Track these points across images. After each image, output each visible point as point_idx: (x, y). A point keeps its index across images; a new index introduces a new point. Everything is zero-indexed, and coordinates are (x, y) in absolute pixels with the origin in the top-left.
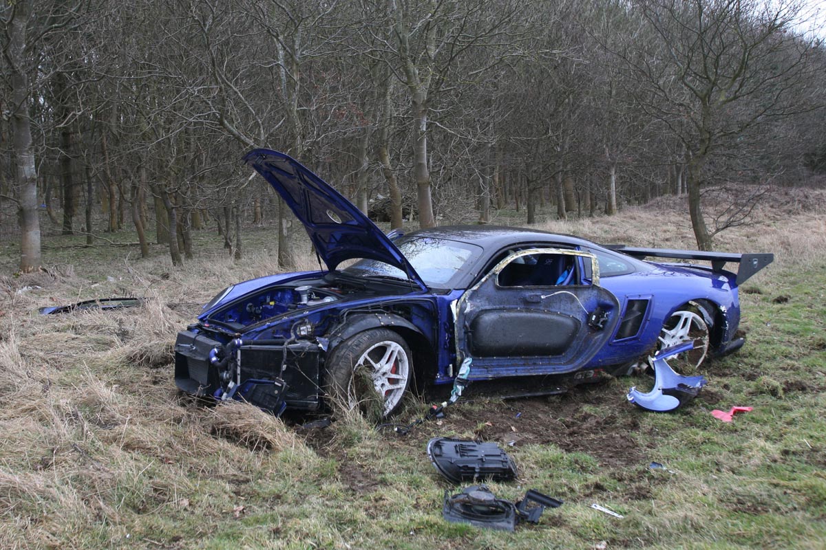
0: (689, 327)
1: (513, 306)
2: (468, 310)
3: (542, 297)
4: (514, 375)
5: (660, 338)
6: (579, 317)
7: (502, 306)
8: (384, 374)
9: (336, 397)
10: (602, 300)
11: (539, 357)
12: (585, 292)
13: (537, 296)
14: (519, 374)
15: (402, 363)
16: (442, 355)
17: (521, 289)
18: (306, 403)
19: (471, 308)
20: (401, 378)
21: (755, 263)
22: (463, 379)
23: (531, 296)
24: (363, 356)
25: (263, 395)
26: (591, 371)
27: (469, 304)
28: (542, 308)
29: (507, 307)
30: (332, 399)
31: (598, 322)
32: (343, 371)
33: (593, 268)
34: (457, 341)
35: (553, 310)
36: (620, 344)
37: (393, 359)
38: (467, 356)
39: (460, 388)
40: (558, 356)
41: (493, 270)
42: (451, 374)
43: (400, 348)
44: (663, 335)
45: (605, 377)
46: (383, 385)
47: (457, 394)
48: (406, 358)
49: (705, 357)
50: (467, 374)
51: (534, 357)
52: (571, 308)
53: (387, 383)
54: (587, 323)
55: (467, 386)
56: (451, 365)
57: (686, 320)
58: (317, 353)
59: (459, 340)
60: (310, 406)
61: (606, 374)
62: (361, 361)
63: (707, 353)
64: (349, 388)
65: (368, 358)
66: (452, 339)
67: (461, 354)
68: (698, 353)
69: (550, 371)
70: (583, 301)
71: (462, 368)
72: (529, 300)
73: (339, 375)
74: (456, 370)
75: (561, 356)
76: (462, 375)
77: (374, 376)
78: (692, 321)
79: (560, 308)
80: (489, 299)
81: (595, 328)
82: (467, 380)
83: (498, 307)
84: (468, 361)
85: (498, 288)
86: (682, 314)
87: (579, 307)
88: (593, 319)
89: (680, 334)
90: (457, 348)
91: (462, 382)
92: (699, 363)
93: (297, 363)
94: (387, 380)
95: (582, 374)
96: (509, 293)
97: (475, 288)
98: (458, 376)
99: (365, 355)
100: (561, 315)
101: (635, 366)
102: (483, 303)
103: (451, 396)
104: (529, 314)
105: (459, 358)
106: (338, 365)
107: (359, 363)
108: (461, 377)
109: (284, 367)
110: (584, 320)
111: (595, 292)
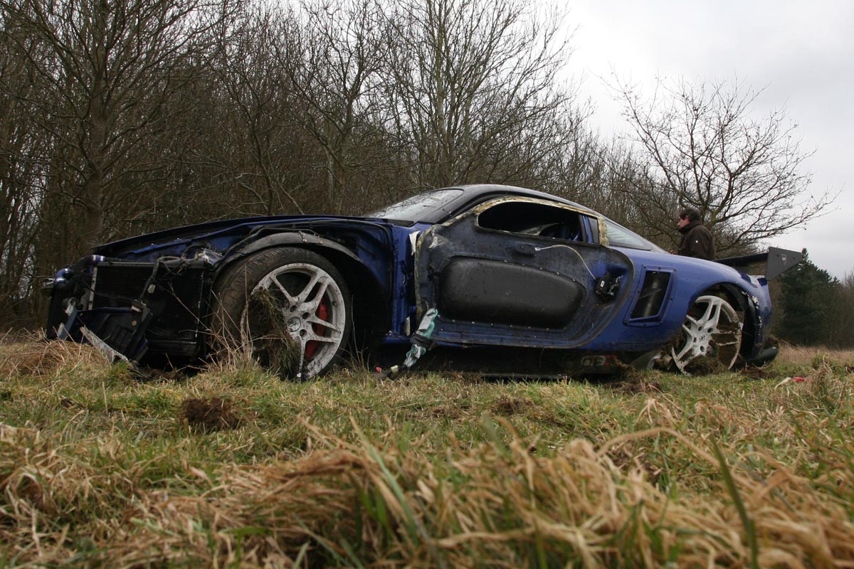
0: (718, 316)
1: (499, 257)
2: (434, 244)
3: (536, 249)
4: (498, 344)
5: (684, 326)
6: (584, 283)
7: (483, 255)
8: (306, 315)
9: (221, 334)
10: (612, 263)
11: (533, 329)
12: (591, 253)
13: (530, 246)
14: (505, 344)
15: (336, 306)
16: (398, 305)
17: (507, 235)
18: (180, 344)
19: (439, 243)
20: (333, 327)
21: (784, 259)
22: (423, 338)
23: (522, 245)
24: (268, 276)
25: (119, 328)
26: (603, 357)
27: (436, 238)
28: (536, 264)
29: (491, 256)
30: (217, 336)
31: (608, 291)
32: (234, 294)
33: (600, 228)
34: (417, 285)
35: (552, 269)
36: (637, 324)
37: (320, 296)
38: (431, 307)
39: (419, 350)
40: (558, 330)
41: (472, 210)
42: (408, 331)
43: (330, 280)
44: (688, 323)
45: (619, 366)
46: (303, 333)
47: (414, 357)
48: (341, 298)
49: (738, 357)
50: (430, 331)
51: (525, 328)
52: (574, 271)
53: (310, 330)
54: (595, 290)
55: (430, 349)
56: (408, 319)
57: (714, 307)
58: (202, 270)
59: (422, 285)
60: (185, 349)
61: (620, 363)
62: (265, 283)
63: (740, 352)
64: (242, 322)
65: (277, 282)
66: (410, 283)
67: (423, 303)
68: (730, 351)
69: (547, 344)
70: (588, 264)
71: (423, 321)
72: (518, 250)
73: (228, 299)
74: (415, 325)
75: (561, 331)
76: (423, 331)
77: (286, 313)
78: (721, 310)
79: (559, 268)
80: (465, 243)
81: (604, 298)
82: (431, 341)
83: (478, 255)
84: (433, 312)
85: (477, 231)
86: (709, 300)
87: (584, 270)
88: (602, 286)
89: (709, 325)
90: (418, 296)
91: (423, 342)
92: (732, 364)
93: (171, 285)
94: (310, 326)
95: (590, 359)
96: (493, 239)
97: (446, 224)
98: (417, 332)
99: (272, 275)
100: (561, 275)
101: (657, 357)
102: (457, 247)
103: (405, 358)
104: (518, 267)
105: (420, 309)
106: (229, 286)
107: (260, 285)
108: (422, 334)
109: (151, 288)
110: (591, 288)
111: (603, 254)
